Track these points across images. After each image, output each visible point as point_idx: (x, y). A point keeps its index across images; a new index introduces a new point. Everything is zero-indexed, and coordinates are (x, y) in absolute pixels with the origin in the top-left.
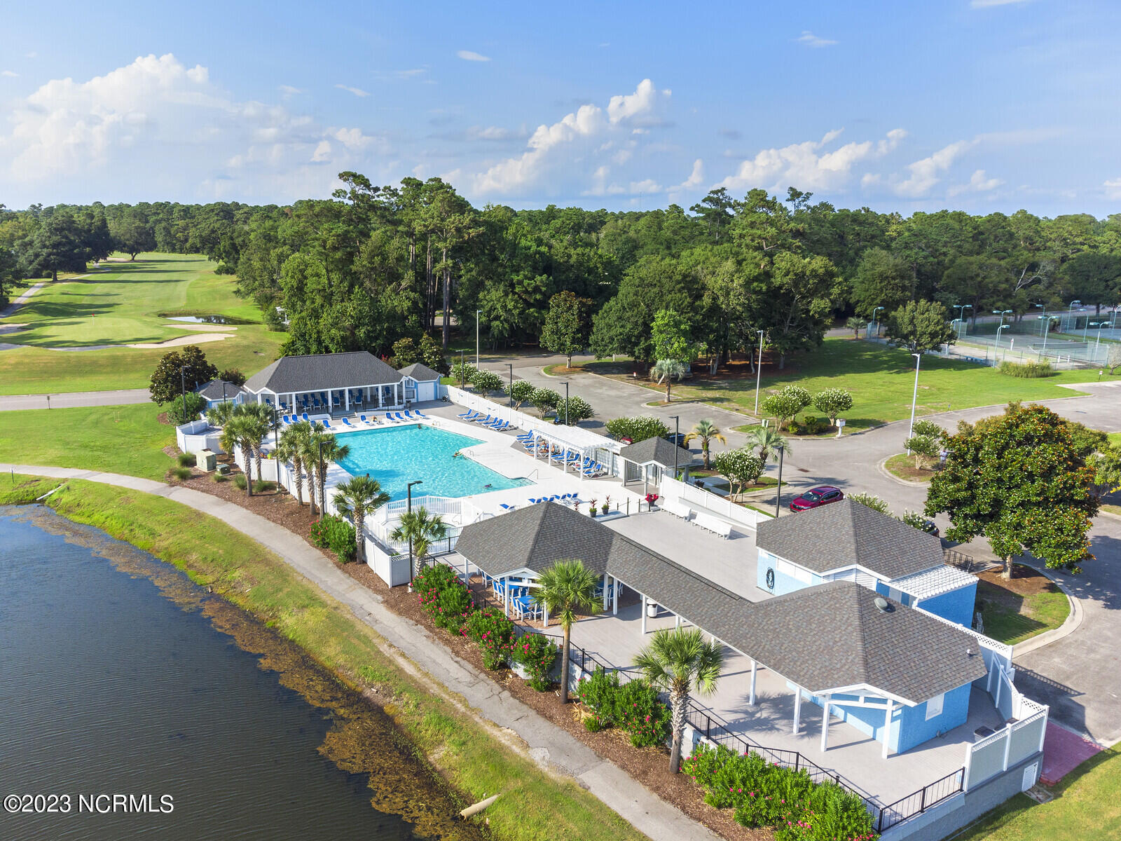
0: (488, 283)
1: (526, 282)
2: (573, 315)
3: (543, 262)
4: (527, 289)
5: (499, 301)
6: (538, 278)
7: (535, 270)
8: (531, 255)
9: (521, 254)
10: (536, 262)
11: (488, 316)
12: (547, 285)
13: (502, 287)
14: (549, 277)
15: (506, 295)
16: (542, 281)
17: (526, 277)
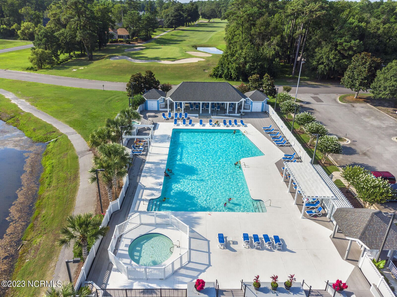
0: (323, 43)
1: (345, 44)
2: (365, 68)
3: (359, 32)
4: (344, 48)
5: (325, 54)
6: (353, 42)
7: (353, 37)
8: (352, 28)
9: (347, 27)
10: (355, 32)
11: (318, 62)
12: (358, 46)
13: (330, 46)
14: (360, 41)
15: (331, 50)
16: (355, 44)
17: (346, 41)
